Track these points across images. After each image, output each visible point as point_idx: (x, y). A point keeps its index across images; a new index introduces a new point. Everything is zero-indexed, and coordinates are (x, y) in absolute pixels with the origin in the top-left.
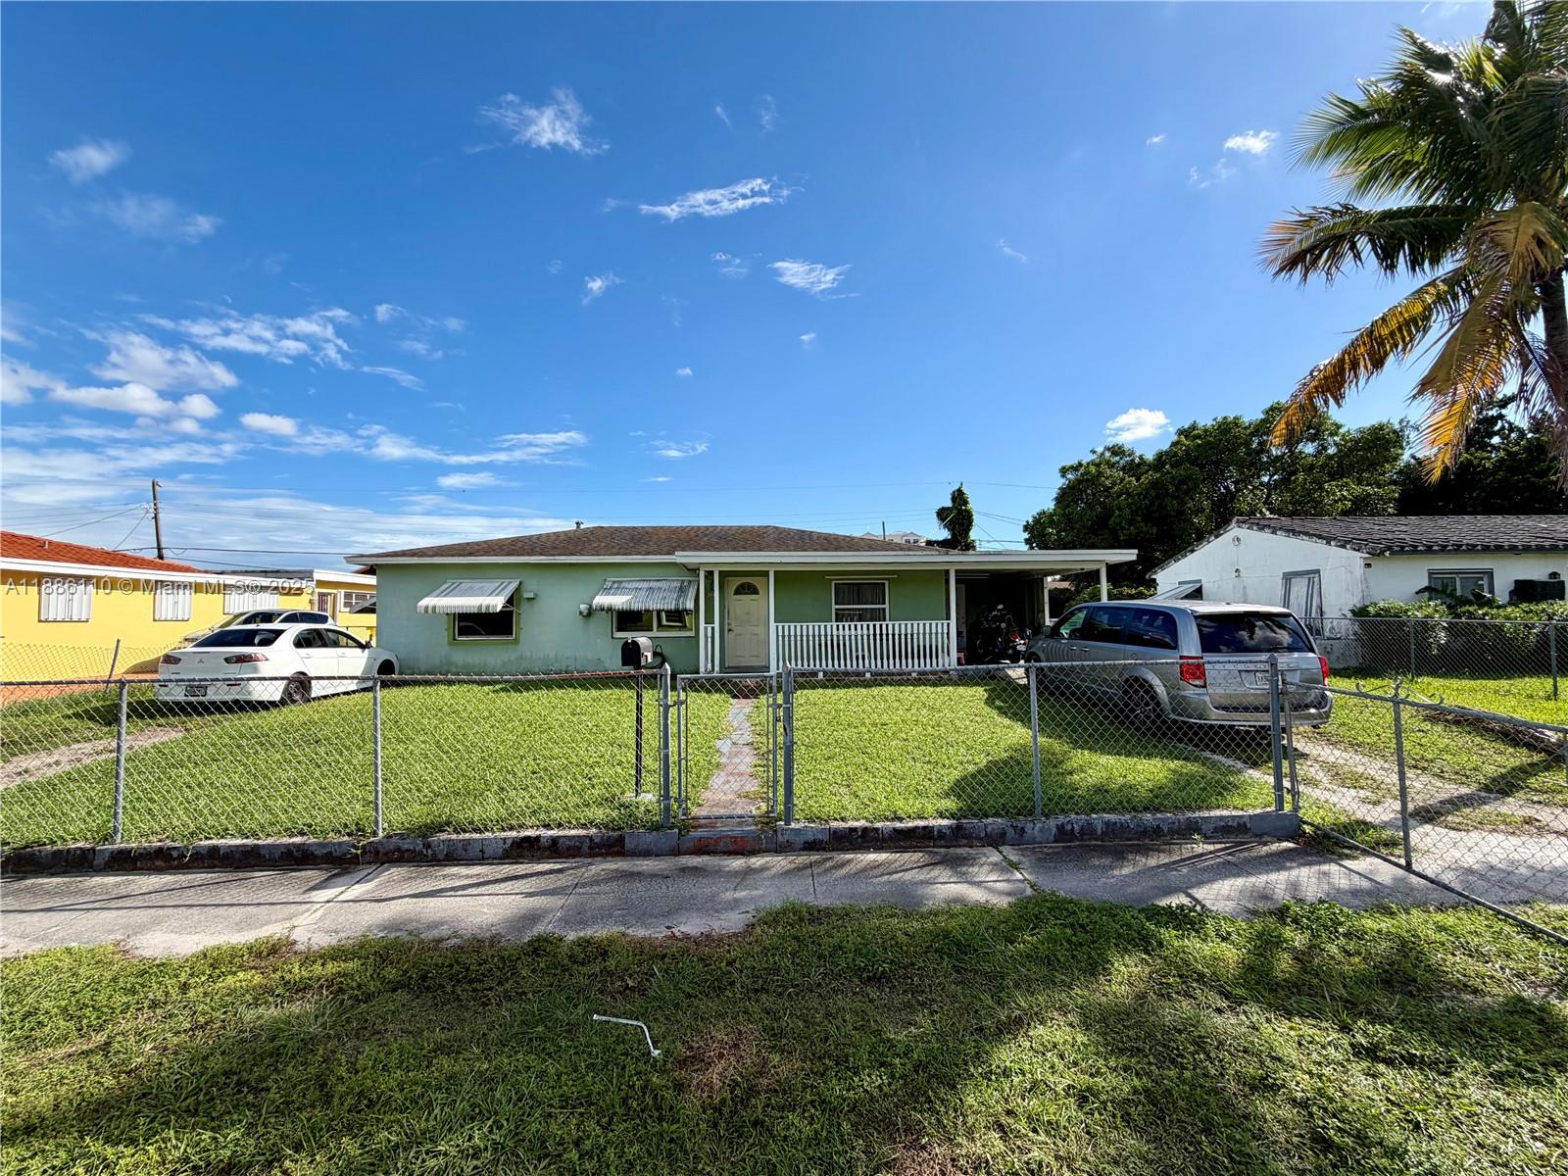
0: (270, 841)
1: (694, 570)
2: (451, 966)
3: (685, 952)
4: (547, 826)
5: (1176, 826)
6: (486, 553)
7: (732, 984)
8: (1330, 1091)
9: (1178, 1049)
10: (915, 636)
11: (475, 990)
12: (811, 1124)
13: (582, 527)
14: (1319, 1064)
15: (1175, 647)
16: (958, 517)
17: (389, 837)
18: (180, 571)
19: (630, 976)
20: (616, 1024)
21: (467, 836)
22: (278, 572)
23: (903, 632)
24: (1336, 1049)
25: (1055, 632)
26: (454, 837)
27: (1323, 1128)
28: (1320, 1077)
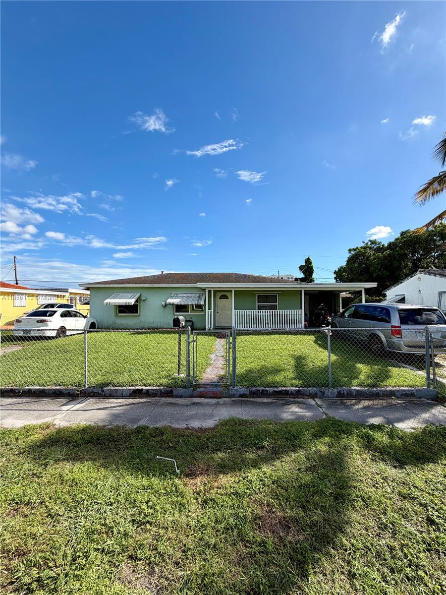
0: (48, 388)
1: (204, 290)
2: (108, 435)
3: (192, 434)
4: (145, 385)
5: (385, 393)
6: (129, 283)
7: (208, 447)
8: (436, 501)
9: (376, 481)
10: (288, 316)
11: (116, 445)
12: (232, 501)
13: (164, 273)
14: (433, 490)
15: (389, 322)
16: (308, 269)
17: (89, 387)
18: (23, 289)
19: (171, 442)
20: (165, 460)
21: (117, 388)
22: (56, 289)
23: (283, 314)
24: (441, 484)
25: (343, 315)
26: (112, 388)
27: (432, 515)
28: (433, 495)
